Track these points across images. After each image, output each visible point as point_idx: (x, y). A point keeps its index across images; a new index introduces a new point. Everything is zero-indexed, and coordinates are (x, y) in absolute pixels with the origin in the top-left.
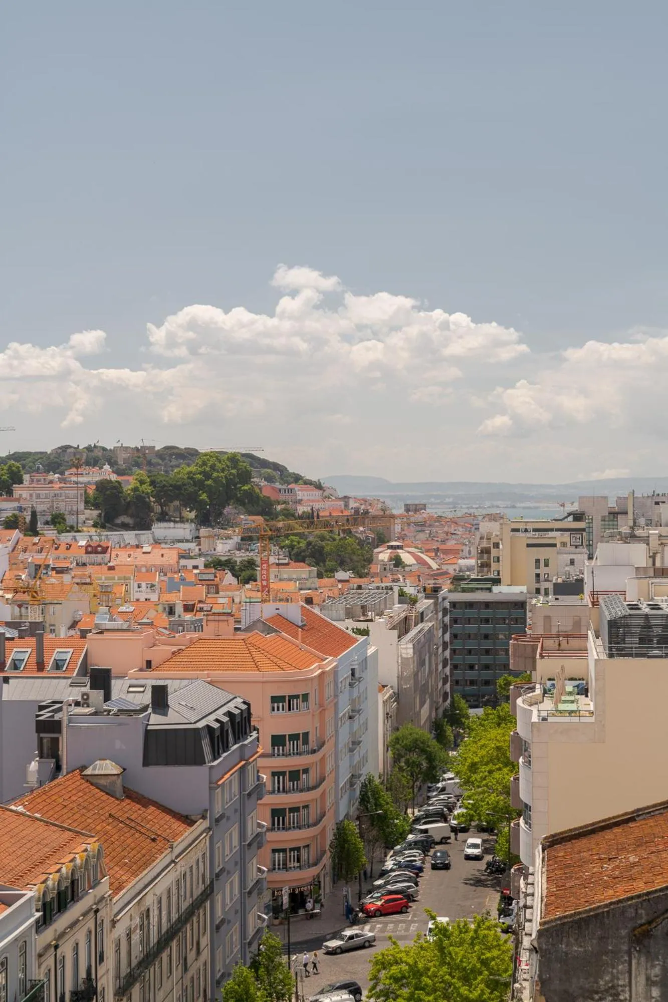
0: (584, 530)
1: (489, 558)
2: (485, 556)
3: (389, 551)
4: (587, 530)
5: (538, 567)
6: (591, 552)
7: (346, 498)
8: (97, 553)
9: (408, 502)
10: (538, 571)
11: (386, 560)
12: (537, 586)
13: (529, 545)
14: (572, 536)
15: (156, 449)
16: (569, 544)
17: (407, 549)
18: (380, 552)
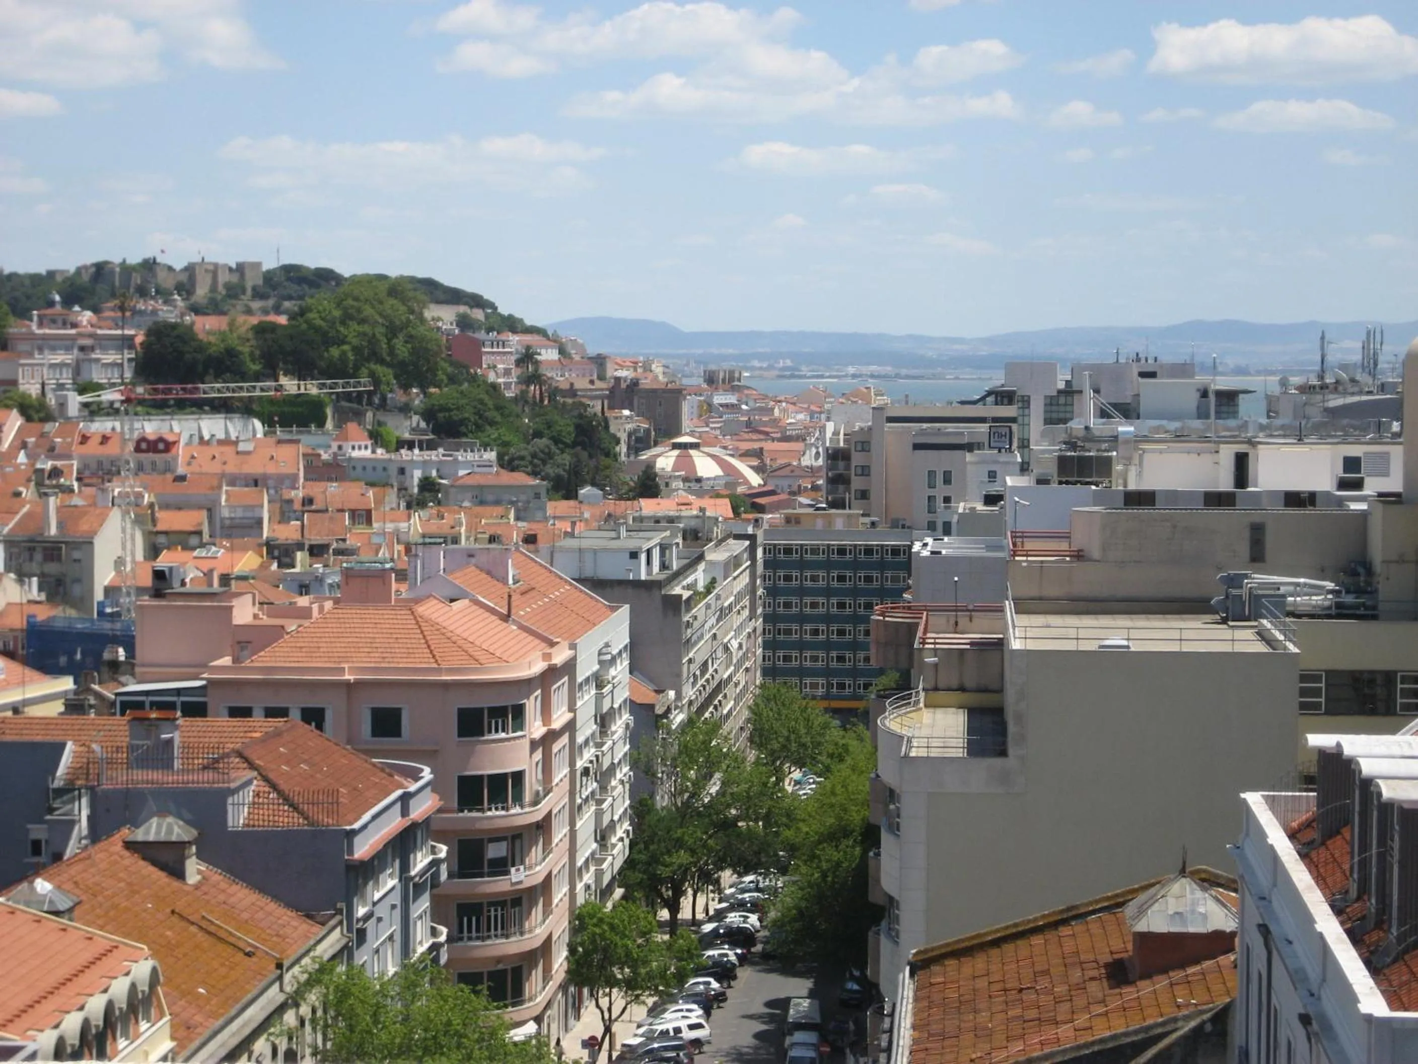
0: (1014, 420)
1: (848, 467)
2: (841, 464)
3: (676, 452)
4: (1020, 419)
5: (932, 486)
6: (1026, 460)
7: (600, 361)
8: (156, 451)
9: (713, 367)
10: (931, 492)
11: (669, 469)
12: (931, 517)
13: (917, 447)
14: (993, 430)
15: (265, 267)
16: (986, 444)
17: (706, 449)
18: (659, 456)
